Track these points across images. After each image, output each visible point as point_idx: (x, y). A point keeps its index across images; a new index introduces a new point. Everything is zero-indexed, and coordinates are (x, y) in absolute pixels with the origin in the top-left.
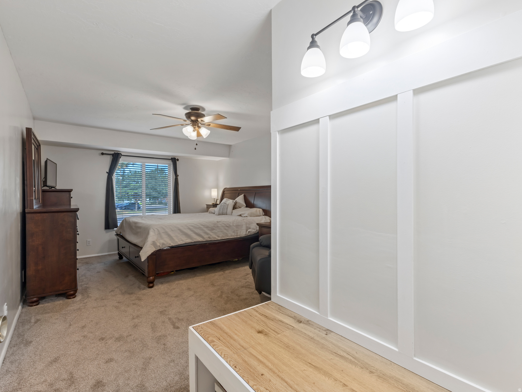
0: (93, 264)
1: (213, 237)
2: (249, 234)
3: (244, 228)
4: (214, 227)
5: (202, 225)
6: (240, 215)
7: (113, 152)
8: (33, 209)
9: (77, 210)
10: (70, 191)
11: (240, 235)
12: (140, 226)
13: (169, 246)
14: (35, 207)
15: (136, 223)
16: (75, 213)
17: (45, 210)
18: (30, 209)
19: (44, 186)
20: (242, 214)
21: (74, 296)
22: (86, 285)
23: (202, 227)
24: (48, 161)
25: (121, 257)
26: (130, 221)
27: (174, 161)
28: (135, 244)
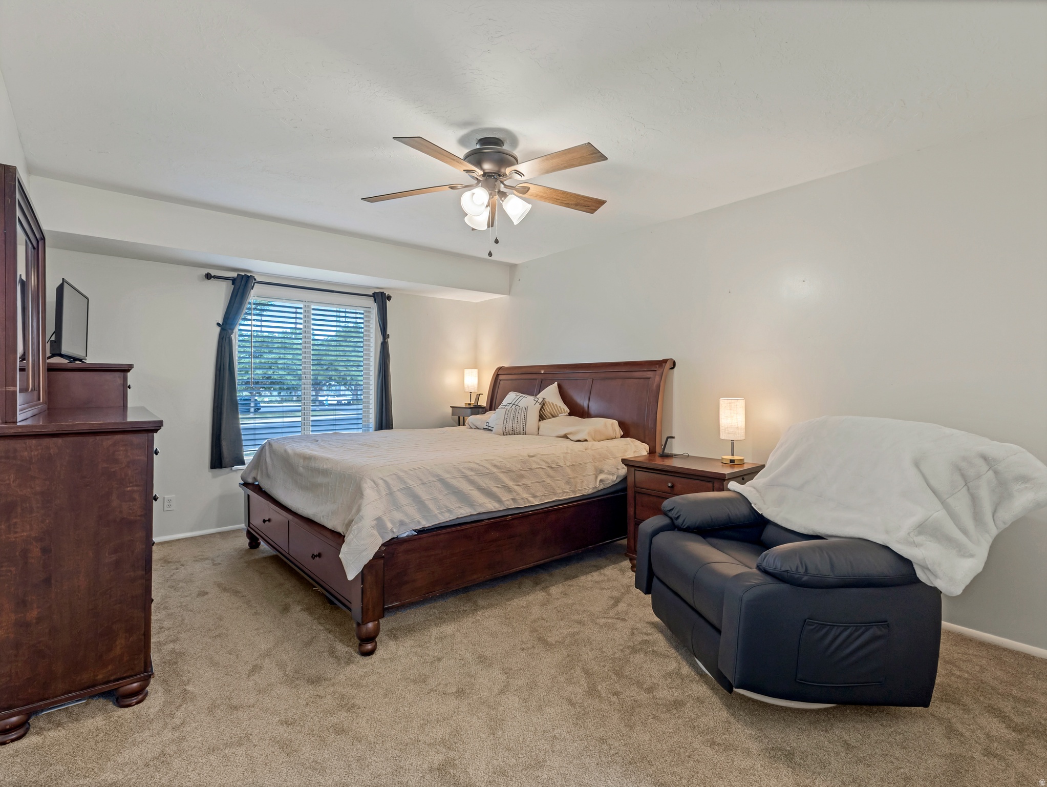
0: (182, 565)
1: (522, 499)
2: (602, 487)
3: (590, 470)
4: (523, 470)
5: (495, 466)
6: (565, 437)
7: (234, 275)
8: (12, 425)
9: (156, 427)
10: (125, 370)
11: (582, 490)
12: (325, 467)
13: (414, 529)
14: (20, 417)
15: (308, 458)
16: (150, 434)
17: (52, 428)
18: (6, 422)
19: (53, 355)
20: (568, 434)
21: (140, 697)
22: (171, 646)
23: (495, 470)
24: (66, 286)
25: (254, 543)
26: (285, 451)
27: (381, 298)
28: (312, 517)
